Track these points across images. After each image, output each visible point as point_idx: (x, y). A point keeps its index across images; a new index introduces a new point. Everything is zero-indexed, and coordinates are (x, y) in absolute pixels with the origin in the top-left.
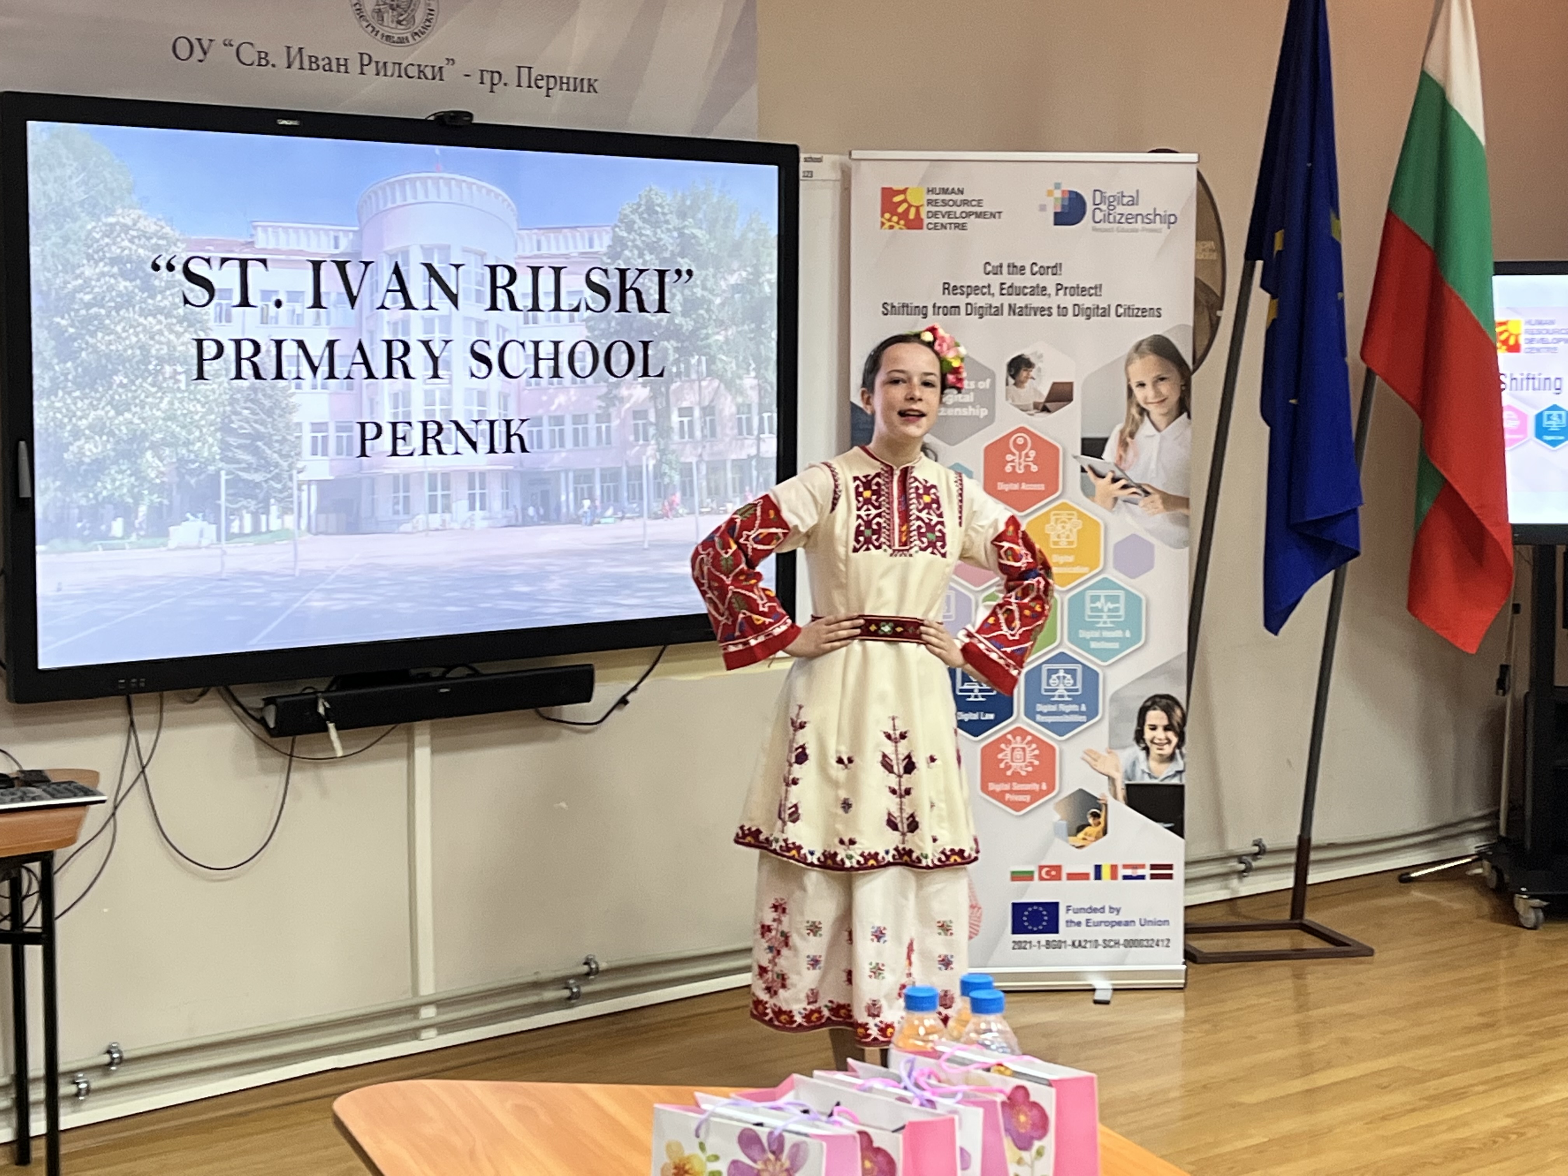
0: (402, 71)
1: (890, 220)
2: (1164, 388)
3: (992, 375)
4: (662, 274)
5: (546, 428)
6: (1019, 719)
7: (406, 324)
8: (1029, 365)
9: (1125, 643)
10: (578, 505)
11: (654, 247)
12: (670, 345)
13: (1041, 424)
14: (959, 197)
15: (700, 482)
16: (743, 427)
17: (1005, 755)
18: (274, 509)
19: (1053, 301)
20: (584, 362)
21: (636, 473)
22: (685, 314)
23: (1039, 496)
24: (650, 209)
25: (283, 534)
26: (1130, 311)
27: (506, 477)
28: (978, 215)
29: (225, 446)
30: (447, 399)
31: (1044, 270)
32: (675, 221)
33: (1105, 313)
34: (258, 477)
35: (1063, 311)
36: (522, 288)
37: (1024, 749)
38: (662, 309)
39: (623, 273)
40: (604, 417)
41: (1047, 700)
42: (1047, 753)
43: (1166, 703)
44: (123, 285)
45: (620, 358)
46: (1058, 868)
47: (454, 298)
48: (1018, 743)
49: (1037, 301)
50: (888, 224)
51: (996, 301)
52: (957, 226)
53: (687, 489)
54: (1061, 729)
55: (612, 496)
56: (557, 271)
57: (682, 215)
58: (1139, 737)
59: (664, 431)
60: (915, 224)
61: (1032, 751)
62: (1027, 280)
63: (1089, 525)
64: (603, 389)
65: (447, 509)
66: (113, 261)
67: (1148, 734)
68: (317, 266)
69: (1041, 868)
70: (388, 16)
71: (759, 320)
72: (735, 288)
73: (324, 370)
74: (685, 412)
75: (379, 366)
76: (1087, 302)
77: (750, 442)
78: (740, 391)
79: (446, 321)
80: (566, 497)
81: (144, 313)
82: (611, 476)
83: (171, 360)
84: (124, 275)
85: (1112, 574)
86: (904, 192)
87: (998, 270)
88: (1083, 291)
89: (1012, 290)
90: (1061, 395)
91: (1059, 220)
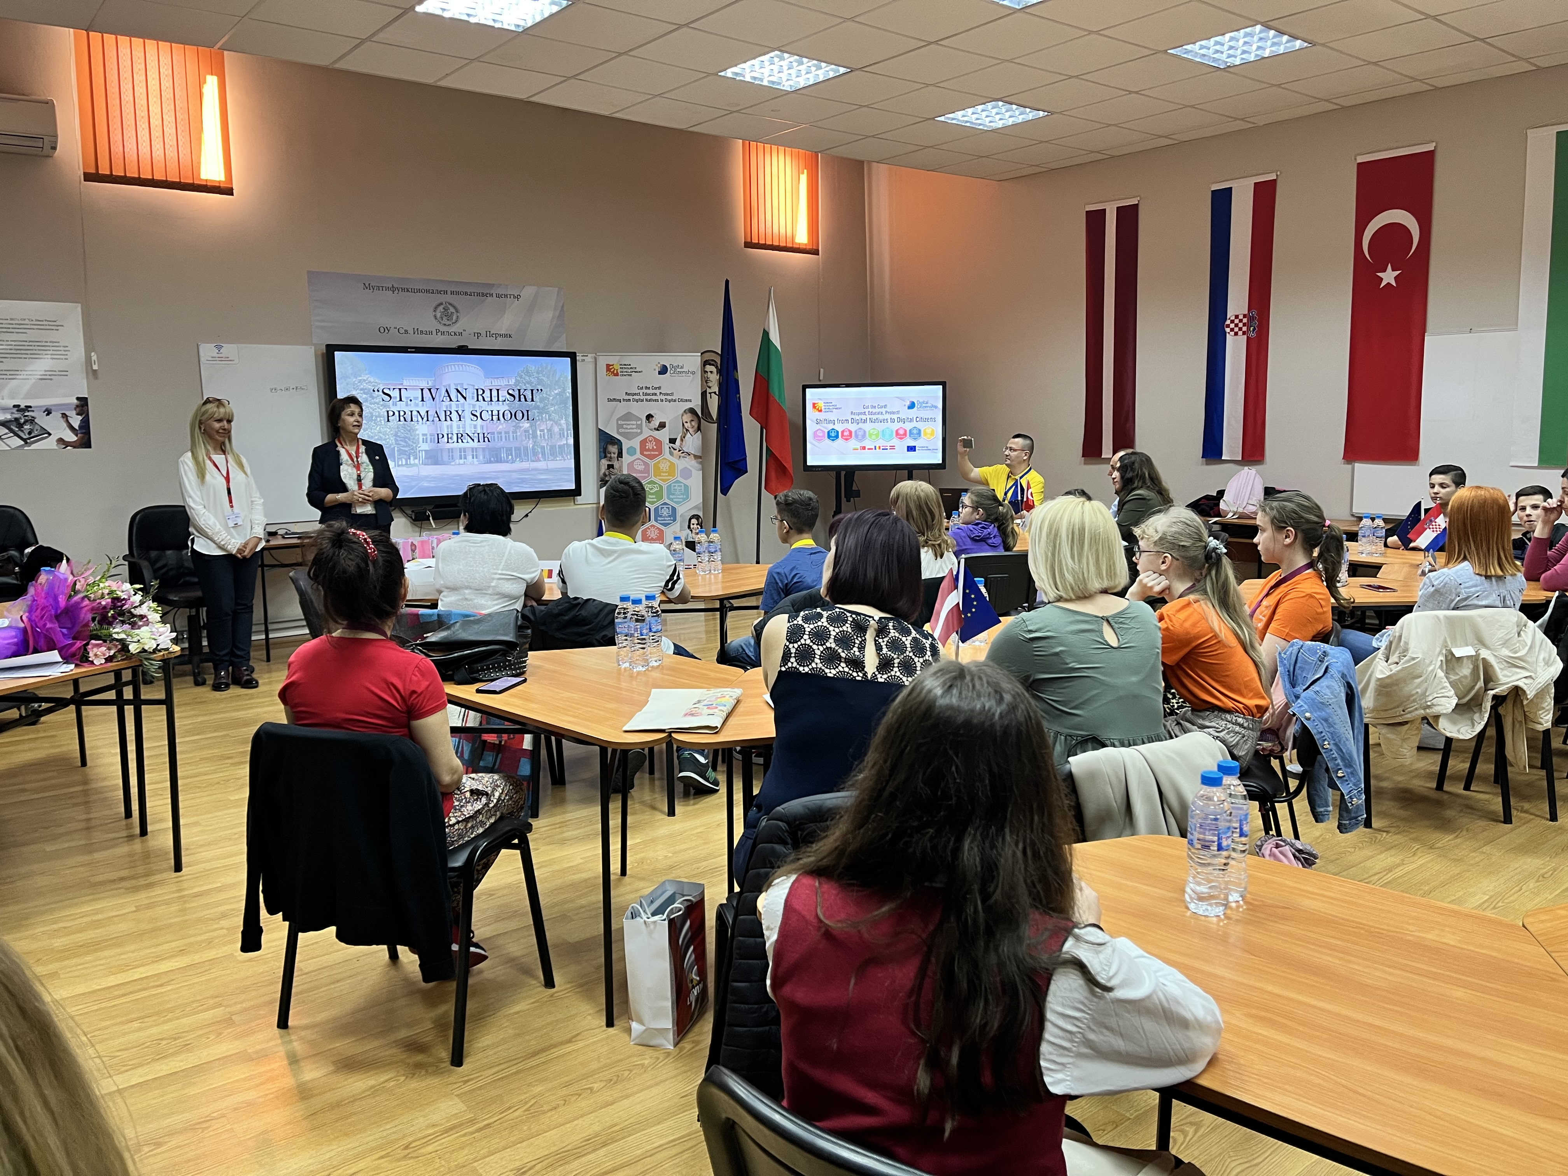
0: (449, 334)
1: (609, 373)
2: (693, 423)
3: (641, 420)
4: (532, 391)
5: (496, 435)
6: (653, 522)
7: (450, 405)
8: (652, 417)
9: (684, 499)
10: (507, 457)
11: (530, 383)
12: (536, 411)
13: (656, 434)
14: (630, 367)
15: (547, 450)
16: (561, 435)
17: (649, 533)
18: (412, 458)
19: (659, 397)
20: (508, 416)
21: (526, 448)
22: (541, 402)
23: (657, 455)
24: (528, 372)
25: (415, 465)
26: (682, 400)
27: (483, 449)
28: (635, 372)
29: (396, 440)
30: (464, 427)
31: (656, 388)
32: (535, 375)
33: (675, 401)
34: (407, 449)
35: (662, 401)
36: (487, 395)
37: (654, 531)
38: (532, 400)
39: (519, 390)
40: (515, 432)
41: (661, 516)
42: (661, 532)
43: (697, 517)
44: (364, 396)
45: (519, 415)
47: (465, 398)
48: (652, 529)
49: (654, 397)
50: (608, 375)
51: (642, 397)
52: (629, 375)
53: (543, 454)
54: (665, 525)
55: (518, 455)
56: (498, 390)
57: (538, 373)
58: (689, 527)
59: (535, 436)
60: (617, 375)
61: (657, 531)
62: (651, 391)
63: (672, 464)
64: (514, 424)
65: (465, 458)
66: (361, 390)
67: (692, 526)
68: (422, 390)
70: (444, 318)
71: (566, 403)
72: (557, 394)
73: (425, 419)
74: (543, 431)
75: (443, 418)
76: (669, 398)
77: (564, 439)
78: (560, 425)
79: (463, 405)
80: (503, 455)
81: (371, 404)
82: (518, 449)
83: (379, 416)
84: (365, 393)
85: (679, 479)
86: (613, 365)
87: (642, 388)
88: (668, 394)
89: (647, 394)
90: (662, 425)
91: (660, 373)
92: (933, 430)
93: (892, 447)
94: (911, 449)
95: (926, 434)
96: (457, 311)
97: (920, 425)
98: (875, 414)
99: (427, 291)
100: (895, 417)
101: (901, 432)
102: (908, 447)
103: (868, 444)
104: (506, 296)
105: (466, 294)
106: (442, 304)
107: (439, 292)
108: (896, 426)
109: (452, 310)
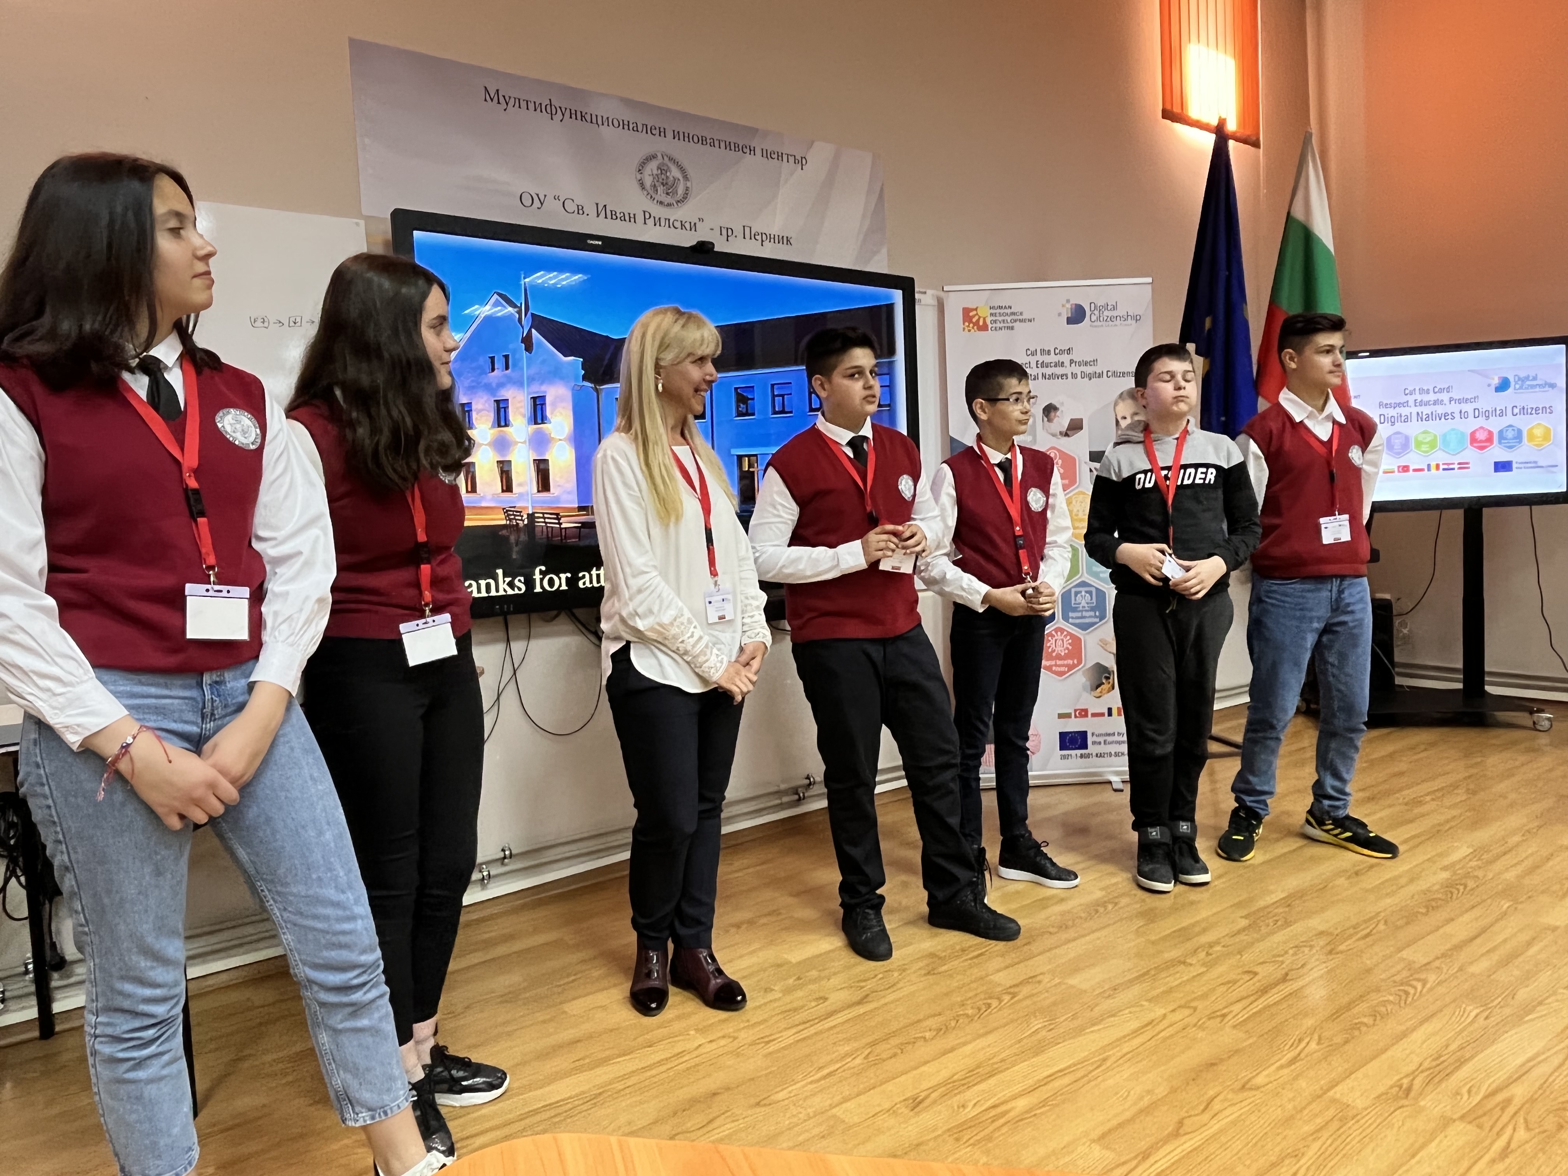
0: (671, 224)
1: (968, 326)
3: (1034, 416)
6: (1059, 622)
8: (1056, 409)
13: (1065, 444)
14: (1009, 311)
19: (1068, 370)
26: (1115, 374)
28: (1021, 321)
31: (1062, 352)
33: (1100, 376)
35: (1074, 376)
37: (1063, 640)
41: (1075, 610)
42: (1076, 642)
46: (1086, 711)
48: (1059, 636)
49: (1059, 371)
50: (966, 329)
52: (1008, 328)
54: (1084, 627)
60: (984, 328)
61: (1067, 641)
62: (1053, 358)
69: (1075, 711)
70: (660, 189)
76: (1089, 370)
86: (976, 309)
87: (1034, 354)
88: (1086, 364)
89: (1043, 365)
90: (1075, 426)
91: (1070, 321)
92: (1548, 430)
93: (1463, 466)
94: (1502, 467)
95: (1531, 437)
96: (686, 178)
97: (1520, 422)
98: (1427, 403)
99: (624, 125)
100: (1468, 407)
101: (1481, 436)
102: (1496, 464)
103: (1413, 460)
104: (780, 156)
105: (702, 140)
106: (653, 157)
107: (649, 130)
108: (1472, 424)
109: (675, 172)
